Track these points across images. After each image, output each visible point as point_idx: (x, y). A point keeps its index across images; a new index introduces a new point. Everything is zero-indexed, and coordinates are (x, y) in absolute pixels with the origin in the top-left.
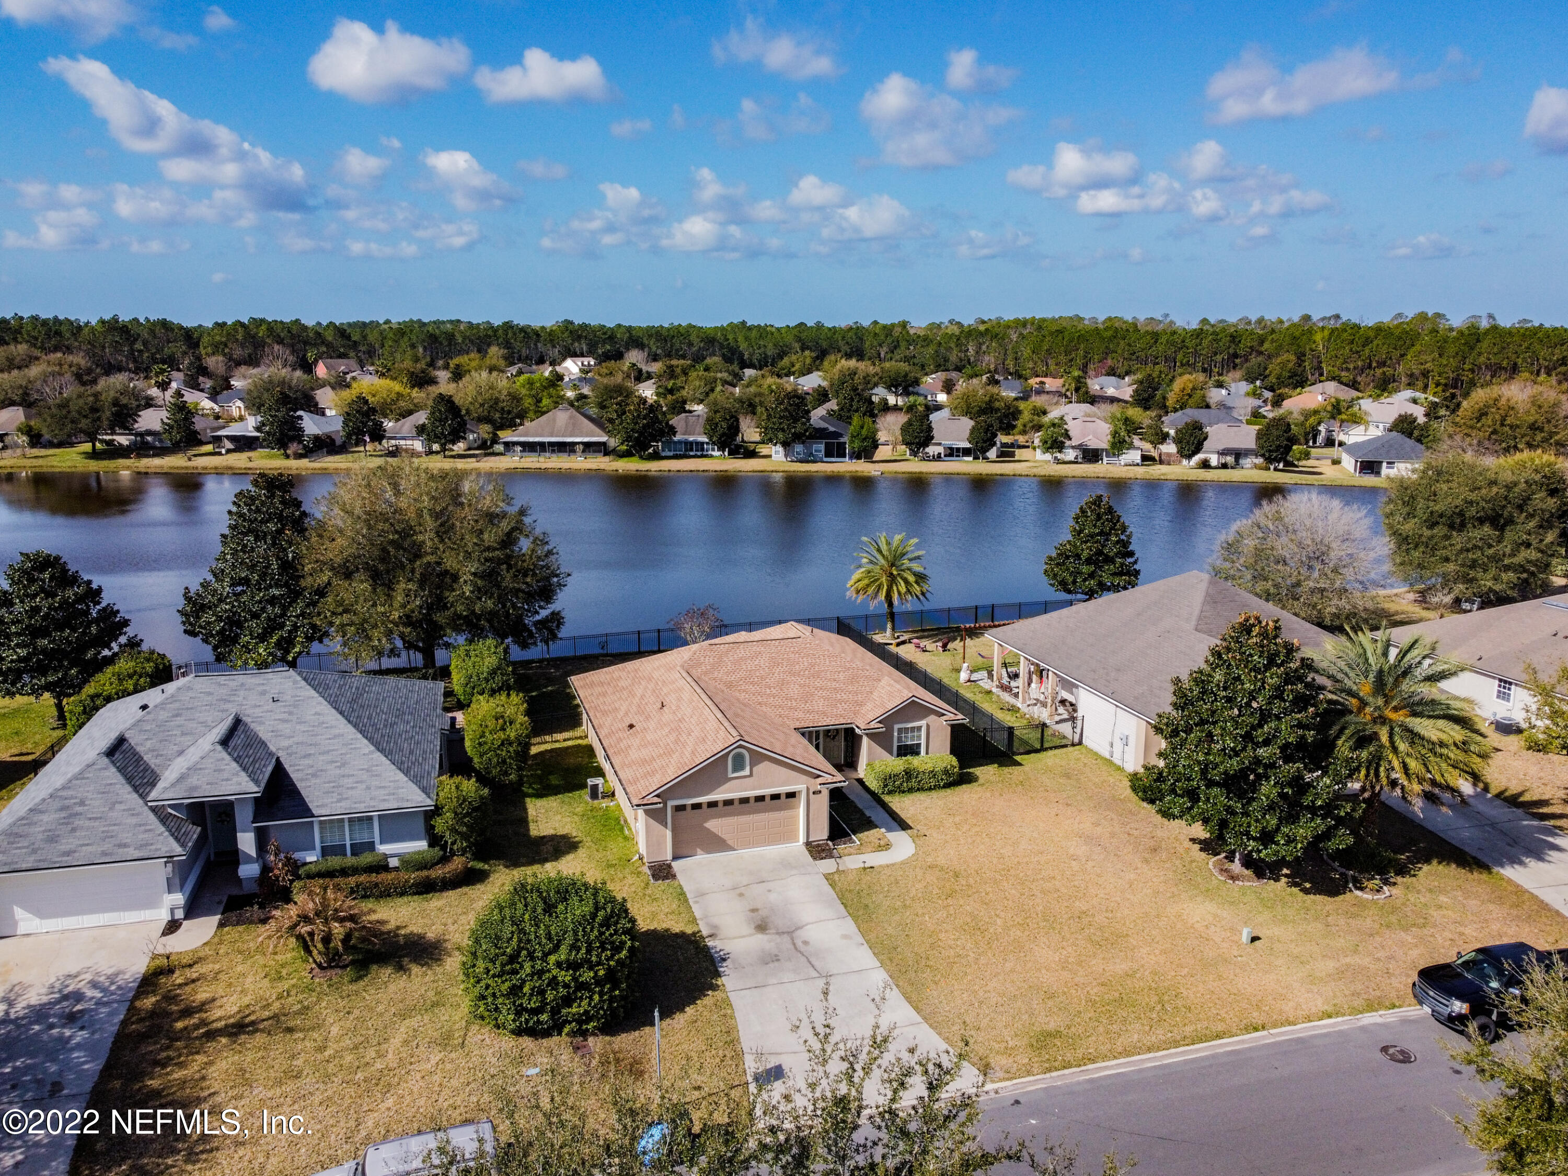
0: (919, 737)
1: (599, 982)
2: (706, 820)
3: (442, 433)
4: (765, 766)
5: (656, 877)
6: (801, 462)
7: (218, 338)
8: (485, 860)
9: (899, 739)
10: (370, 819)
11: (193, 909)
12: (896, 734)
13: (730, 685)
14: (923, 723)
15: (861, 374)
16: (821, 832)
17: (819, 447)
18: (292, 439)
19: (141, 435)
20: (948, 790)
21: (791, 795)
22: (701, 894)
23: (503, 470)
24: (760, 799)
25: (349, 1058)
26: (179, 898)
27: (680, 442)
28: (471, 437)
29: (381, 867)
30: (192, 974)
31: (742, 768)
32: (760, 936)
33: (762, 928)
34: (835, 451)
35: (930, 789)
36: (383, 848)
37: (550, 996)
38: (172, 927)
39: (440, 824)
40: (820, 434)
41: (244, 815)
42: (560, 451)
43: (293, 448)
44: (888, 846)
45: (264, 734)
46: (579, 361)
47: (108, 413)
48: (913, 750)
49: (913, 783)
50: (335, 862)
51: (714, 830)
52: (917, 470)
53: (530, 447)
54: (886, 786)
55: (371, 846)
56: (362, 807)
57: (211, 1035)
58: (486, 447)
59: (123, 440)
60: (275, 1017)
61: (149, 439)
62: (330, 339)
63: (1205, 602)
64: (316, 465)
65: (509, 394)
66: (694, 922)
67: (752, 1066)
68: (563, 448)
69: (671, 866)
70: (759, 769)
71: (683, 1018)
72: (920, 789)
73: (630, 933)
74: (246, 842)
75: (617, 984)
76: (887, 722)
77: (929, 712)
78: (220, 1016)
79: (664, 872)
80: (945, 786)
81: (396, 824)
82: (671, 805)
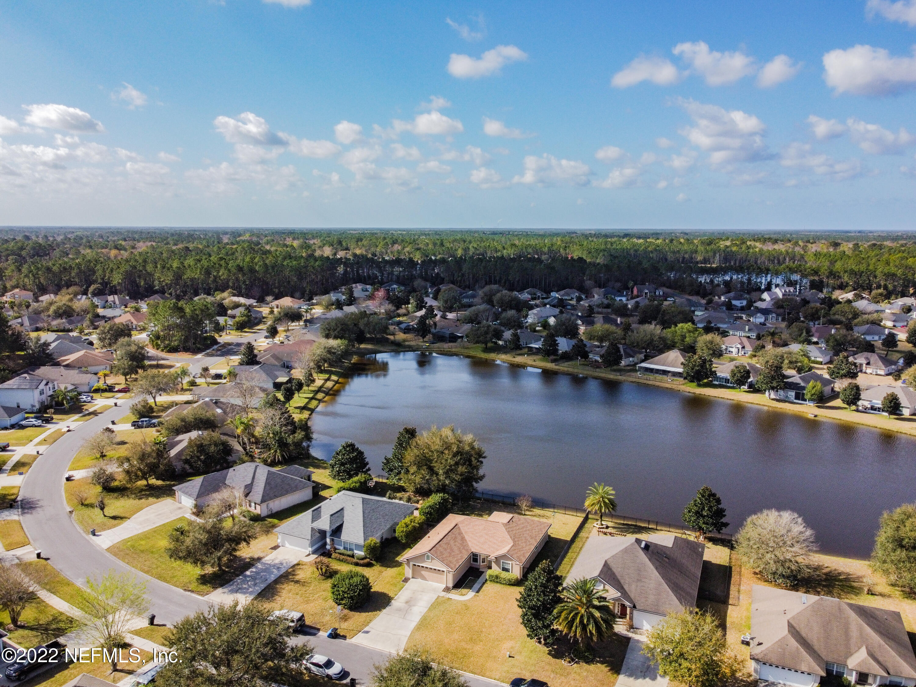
0: (509, 567)
1: (348, 598)
2: (421, 571)
3: (610, 360)
4: (435, 561)
5: (403, 581)
8: (377, 562)
9: (503, 565)
10: (354, 543)
11: (314, 552)
12: (501, 563)
13: (466, 532)
14: (510, 562)
16: (451, 585)
17: (792, 394)
18: (552, 353)
21: (443, 572)
22: (406, 589)
24: (435, 570)
25: (307, 595)
26: (310, 549)
28: (631, 360)
29: (353, 556)
30: (302, 567)
31: (429, 560)
33: (407, 602)
34: (800, 397)
35: (503, 584)
36: (356, 552)
37: (339, 596)
38: (309, 555)
39: (366, 550)
41: (328, 535)
42: (663, 374)
43: (552, 357)
44: (465, 595)
45: (345, 515)
48: (507, 570)
49: (498, 580)
50: (344, 551)
52: (839, 418)
53: (647, 370)
54: (490, 578)
55: (352, 550)
56: (351, 540)
57: (292, 581)
58: (634, 367)
60: (305, 582)
65: (660, 338)
66: (396, 595)
67: (366, 629)
68: (665, 372)
69: (409, 579)
70: (433, 561)
71: (367, 614)
72: (501, 583)
73: (360, 590)
74: (328, 540)
75: (353, 600)
76: (497, 559)
77: (512, 560)
78: (297, 578)
79: (406, 580)
80: (509, 585)
81: (358, 547)
82: (411, 563)
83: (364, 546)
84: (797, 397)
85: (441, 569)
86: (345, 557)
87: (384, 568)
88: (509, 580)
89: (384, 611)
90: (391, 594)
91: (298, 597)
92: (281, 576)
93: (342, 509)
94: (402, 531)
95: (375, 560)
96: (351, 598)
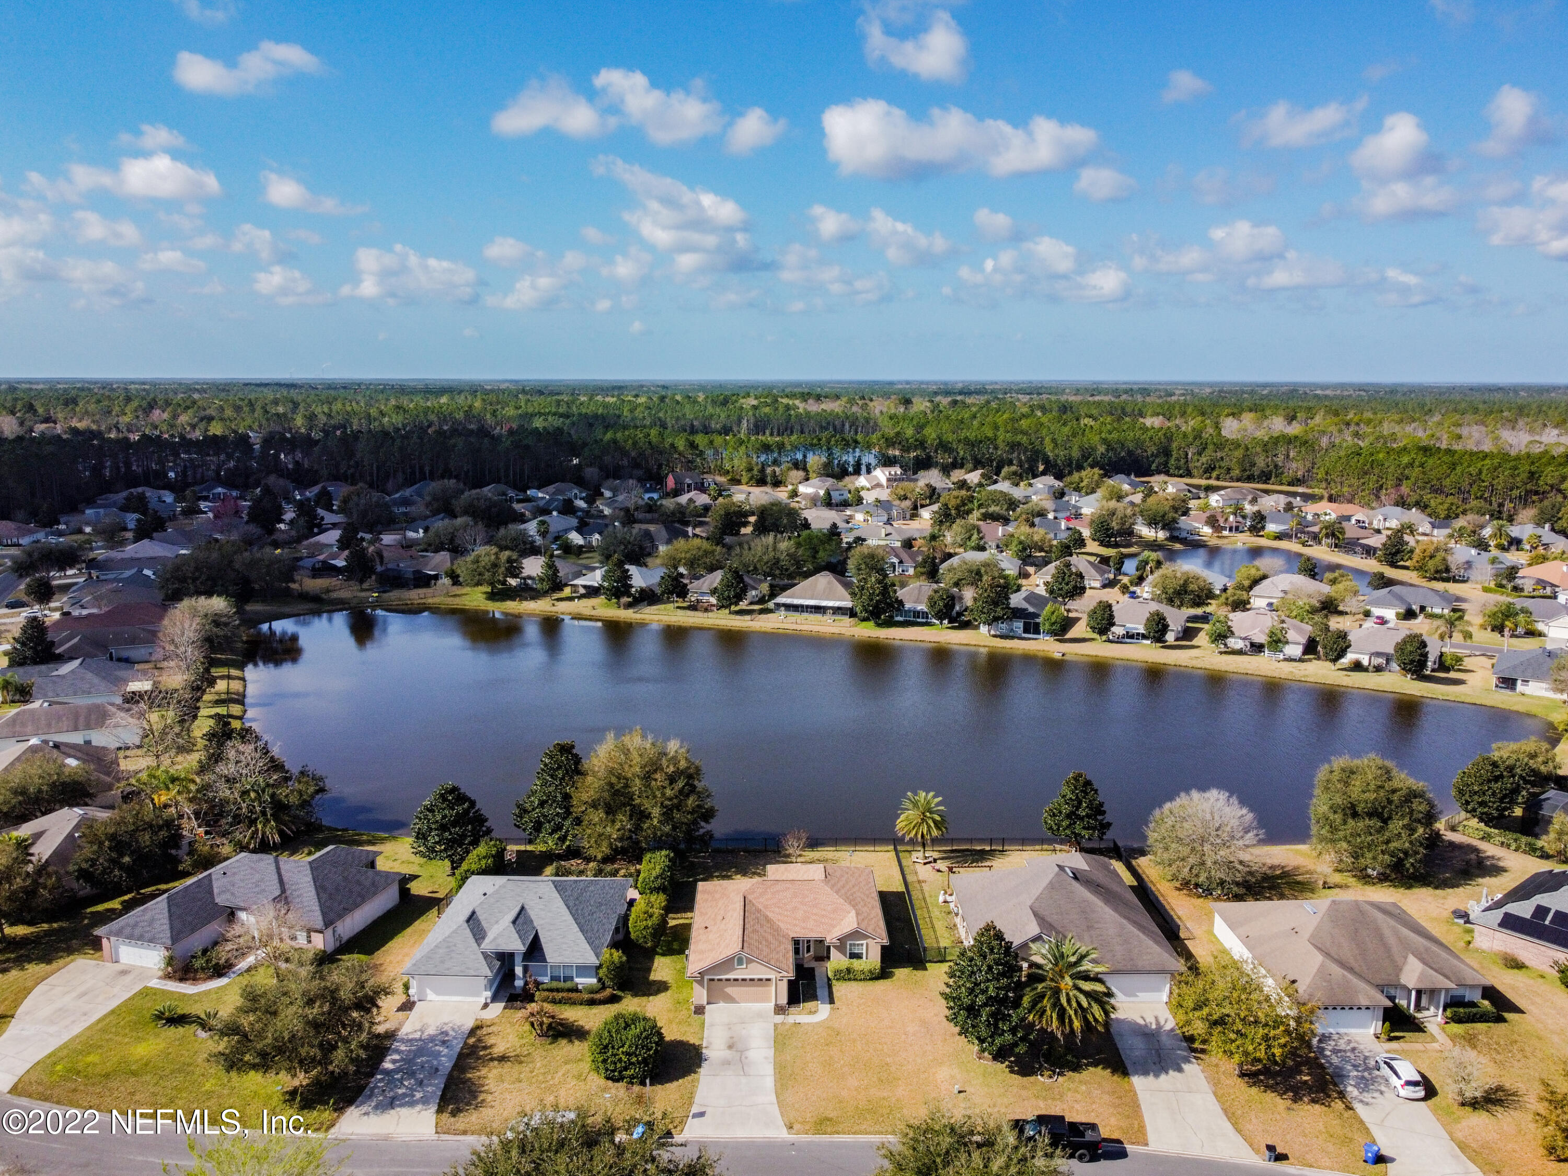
0: (862, 950)
1: (639, 1063)
2: (725, 987)
3: (728, 596)
4: (754, 964)
5: (695, 1013)
6: (1002, 637)
8: (623, 991)
9: (851, 950)
10: (572, 966)
11: (495, 998)
12: (848, 947)
13: (766, 907)
14: (864, 942)
15: (1119, 514)
16: (784, 1000)
17: (1019, 625)
18: (622, 593)
19: (524, 579)
20: (871, 982)
21: (768, 980)
22: (712, 1025)
23: (768, 629)
24: (752, 980)
25: (541, 1078)
26: (489, 994)
27: (909, 611)
28: (754, 593)
29: (576, 990)
30: (490, 1030)
31: (742, 965)
32: (728, 1052)
33: (730, 1047)
34: (1032, 628)
35: (860, 980)
36: (577, 980)
37: (619, 1065)
38: (486, 1006)
39: (602, 972)
40: (1018, 613)
41: (518, 960)
42: (817, 612)
43: (624, 599)
44: (815, 1012)
45: (533, 917)
46: (887, 471)
47: (503, 569)
48: (858, 956)
49: (851, 976)
50: (555, 984)
51: (729, 992)
52: (1094, 653)
53: (792, 609)
54: (835, 975)
55: (571, 978)
56: (567, 960)
57: (492, 1059)
58: (762, 605)
59: (514, 583)
60: (517, 1056)
61: (529, 582)
62: (681, 448)
64: (638, 616)
65: (789, 556)
66: (702, 1039)
67: (695, 1110)
68: (818, 609)
69: (705, 1008)
70: (751, 966)
71: (677, 1083)
72: (855, 980)
73: (656, 1043)
74: (519, 970)
75: (647, 1065)
76: (842, 940)
77: (868, 937)
78: (498, 1050)
79: (700, 1010)
80: (871, 979)
81: (583, 970)
82: (706, 978)
83: (599, 967)
84: (1026, 630)
85: (764, 977)
86: (565, 994)
87: (644, 998)
88: (870, 971)
89: (702, 1071)
90: (693, 1040)
92: (461, 1056)
93: (522, 908)
94: (646, 927)
95: (618, 989)
96: (645, 1061)
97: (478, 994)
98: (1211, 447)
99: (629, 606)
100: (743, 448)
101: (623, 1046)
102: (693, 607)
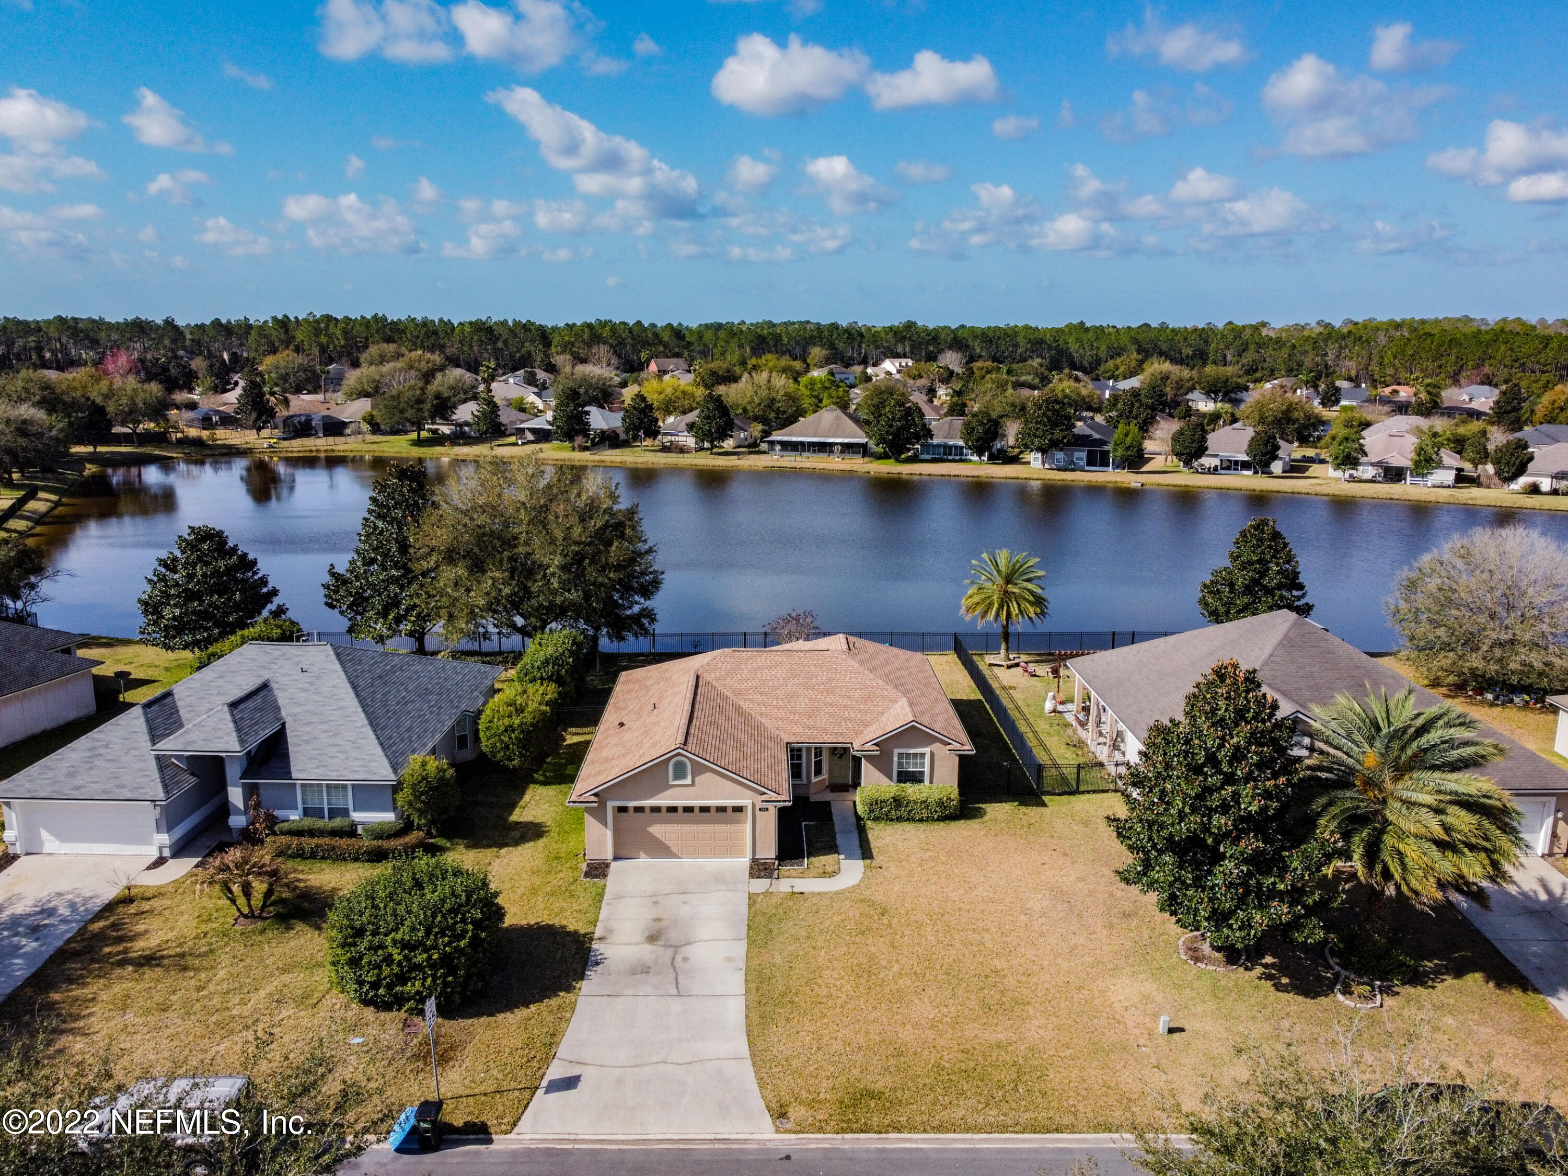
0: (923, 765)
1: (433, 966)
2: (650, 825)
3: (710, 431)
4: (708, 776)
5: (587, 875)
6: (1059, 469)
7: (567, 338)
8: (449, 838)
9: (900, 764)
10: (345, 786)
11: (180, 850)
12: (896, 759)
13: (738, 693)
14: (927, 750)
15: (1174, 378)
16: (769, 851)
17: (1081, 455)
18: (578, 433)
19: (461, 425)
20: (942, 824)
21: (739, 809)
22: (619, 897)
23: (760, 468)
24: (705, 809)
25: (216, 1001)
26: (164, 839)
27: (939, 446)
28: (742, 435)
29: (350, 833)
30: (146, 906)
31: (684, 777)
32: (648, 947)
33: (652, 938)
34: (1098, 459)
35: (921, 820)
36: (357, 816)
37: (386, 971)
38: (160, 862)
39: (402, 797)
40: (1082, 441)
41: (233, 772)
42: (820, 451)
43: (579, 440)
44: (834, 874)
45: (281, 702)
46: (897, 362)
47: (429, 406)
48: (916, 778)
49: (903, 812)
50: (309, 822)
51: (658, 835)
52: (1183, 483)
53: (787, 446)
54: (872, 811)
55: (345, 812)
56: (333, 775)
57: (122, 963)
58: (753, 447)
59: (446, 430)
60: (182, 955)
61: (466, 429)
62: (666, 339)
63: (1280, 644)
64: (596, 458)
65: (786, 394)
66: (594, 923)
67: (555, 1071)
68: (824, 448)
69: (607, 866)
70: (702, 779)
71: (521, 1013)
72: (910, 820)
73: (477, 924)
74: (236, 795)
75: (452, 970)
76: (885, 745)
77: (933, 740)
78: (140, 947)
79: (598, 870)
80: (941, 818)
81: (367, 795)
82: (611, 805)
83: (396, 788)
84: (1090, 462)
85: (730, 803)
86: (325, 841)
87: (489, 853)
88: (940, 803)
89: (585, 986)
90: (573, 924)
91: (173, 1016)
92: (59, 957)
93: (265, 686)
94: (509, 729)
95: (441, 834)
96: (446, 960)
97: (144, 840)
98: (1252, 347)
99: (586, 449)
100: (736, 340)
101: (396, 930)
102: (665, 449)
